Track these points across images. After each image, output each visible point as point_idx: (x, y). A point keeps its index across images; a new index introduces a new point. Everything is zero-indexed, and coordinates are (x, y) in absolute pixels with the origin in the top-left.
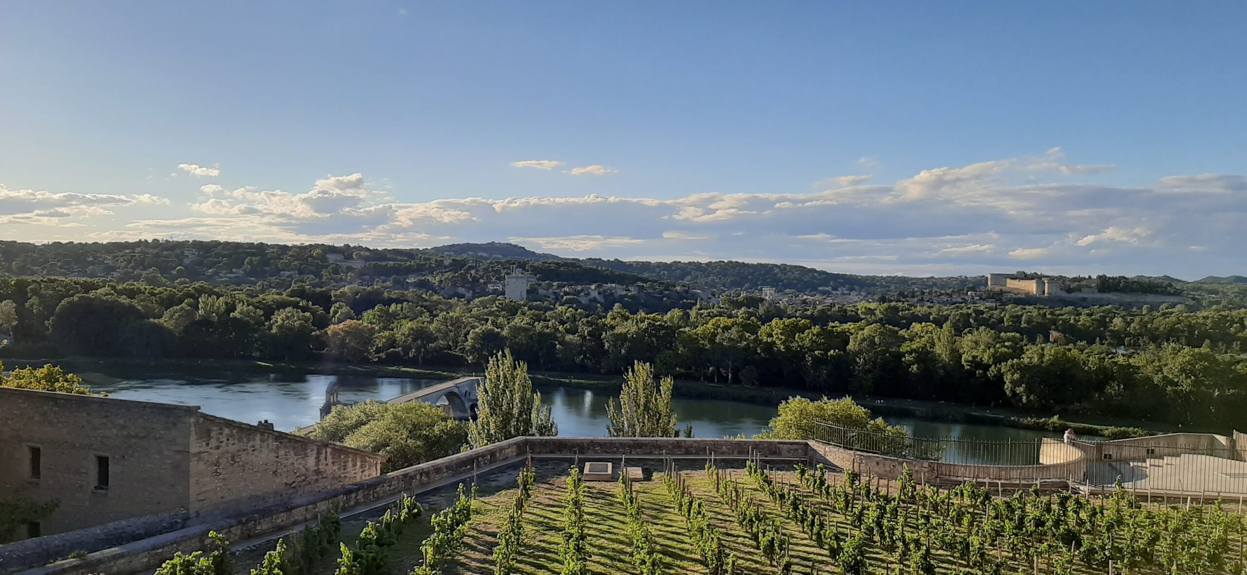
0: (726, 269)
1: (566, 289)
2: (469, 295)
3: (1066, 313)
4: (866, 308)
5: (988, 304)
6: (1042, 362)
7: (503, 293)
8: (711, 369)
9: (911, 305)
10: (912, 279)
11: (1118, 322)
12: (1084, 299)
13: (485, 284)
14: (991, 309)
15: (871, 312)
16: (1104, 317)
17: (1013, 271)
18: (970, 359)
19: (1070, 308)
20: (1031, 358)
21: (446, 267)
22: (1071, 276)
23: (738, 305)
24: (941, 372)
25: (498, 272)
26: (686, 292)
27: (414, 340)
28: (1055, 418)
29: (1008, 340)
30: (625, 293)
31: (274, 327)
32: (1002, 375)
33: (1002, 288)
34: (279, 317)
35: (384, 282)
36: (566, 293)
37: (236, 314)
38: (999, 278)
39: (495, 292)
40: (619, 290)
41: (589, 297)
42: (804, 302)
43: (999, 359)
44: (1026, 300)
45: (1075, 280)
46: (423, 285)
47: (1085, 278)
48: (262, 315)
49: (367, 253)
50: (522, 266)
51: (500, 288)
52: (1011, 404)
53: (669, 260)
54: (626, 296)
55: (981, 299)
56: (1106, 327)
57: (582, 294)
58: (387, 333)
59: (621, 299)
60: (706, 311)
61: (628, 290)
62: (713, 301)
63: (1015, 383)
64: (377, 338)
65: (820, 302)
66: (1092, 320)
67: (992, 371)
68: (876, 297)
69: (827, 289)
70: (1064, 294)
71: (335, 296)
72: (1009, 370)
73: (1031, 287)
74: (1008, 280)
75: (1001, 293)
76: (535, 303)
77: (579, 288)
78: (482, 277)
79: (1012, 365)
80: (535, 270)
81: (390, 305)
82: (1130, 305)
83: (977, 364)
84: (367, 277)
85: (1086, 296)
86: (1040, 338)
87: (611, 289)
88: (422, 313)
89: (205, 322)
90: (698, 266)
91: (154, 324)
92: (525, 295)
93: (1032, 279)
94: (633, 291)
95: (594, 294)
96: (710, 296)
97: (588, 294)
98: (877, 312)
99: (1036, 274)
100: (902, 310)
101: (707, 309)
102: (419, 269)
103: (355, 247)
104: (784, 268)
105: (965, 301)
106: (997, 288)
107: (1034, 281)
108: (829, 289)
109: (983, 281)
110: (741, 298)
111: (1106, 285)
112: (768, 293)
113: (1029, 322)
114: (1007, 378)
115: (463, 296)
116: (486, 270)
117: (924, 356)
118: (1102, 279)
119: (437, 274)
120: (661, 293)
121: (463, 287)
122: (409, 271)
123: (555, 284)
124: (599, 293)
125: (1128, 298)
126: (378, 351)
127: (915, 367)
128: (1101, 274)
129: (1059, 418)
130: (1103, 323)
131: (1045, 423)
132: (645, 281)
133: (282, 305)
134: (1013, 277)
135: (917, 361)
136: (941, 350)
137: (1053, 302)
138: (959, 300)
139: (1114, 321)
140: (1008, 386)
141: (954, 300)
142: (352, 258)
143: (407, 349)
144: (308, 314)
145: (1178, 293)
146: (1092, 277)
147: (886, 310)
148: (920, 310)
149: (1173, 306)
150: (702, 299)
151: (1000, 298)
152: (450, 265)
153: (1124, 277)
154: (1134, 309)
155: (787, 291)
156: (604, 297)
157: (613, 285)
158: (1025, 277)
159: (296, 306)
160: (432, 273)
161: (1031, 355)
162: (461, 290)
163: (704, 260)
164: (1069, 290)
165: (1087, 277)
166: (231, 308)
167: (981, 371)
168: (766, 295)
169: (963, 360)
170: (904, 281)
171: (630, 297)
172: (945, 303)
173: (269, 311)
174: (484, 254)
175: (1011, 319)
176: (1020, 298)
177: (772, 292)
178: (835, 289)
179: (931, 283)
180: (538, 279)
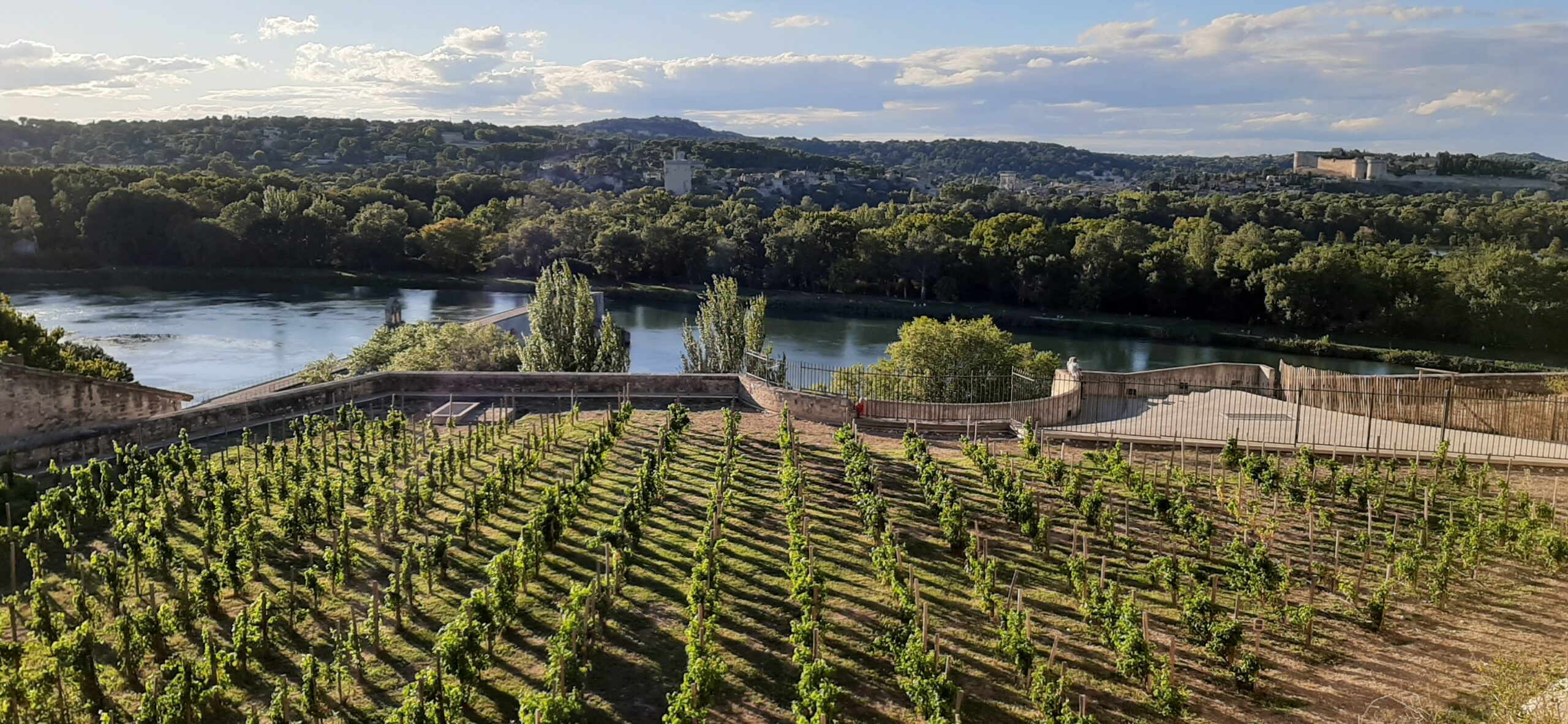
0: (956, 149)
1: (743, 178)
2: (619, 185)
3: (1386, 204)
4: (1125, 198)
5: (1291, 192)
6: (1315, 267)
7: (661, 184)
8: (900, 280)
9: (1186, 195)
10: (1201, 159)
11: (1450, 215)
12: (1418, 184)
13: (640, 171)
14: (1292, 198)
15: (1133, 202)
16: (1436, 208)
17: (1327, 148)
18: (1225, 264)
19: (1392, 196)
20: (1301, 263)
21: (590, 150)
22: (1403, 154)
23: (962, 196)
24: (1189, 280)
25: (656, 156)
26: (898, 180)
27: (529, 244)
28: (1324, 340)
29: (1283, 238)
30: (818, 182)
31: (355, 228)
32: (1263, 285)
33: (1312, 170)
34: (363, 215)
35: (514, 168)
36: (742, 184)
37: (310, 211)
38: (1308, 157)
39: (652, 183)
40: (812, 179)
41: (772, 189)
42: (1053, 191)
43: (1261, 263)
44: (1342, 186)
45: (1407, 159)
46: (562, 173)
47: (1420, 157)
48: (344, 213)
49: (492, 132)
50: (686, 148)
51: (657, 177)
52: (1272, 321)
53: (883, 139)
54: (819, 186)
55: (1283, 185)
56: (1434, 221)
57: (763, 184)
58: (499, 236)
59: (812, 192)
60: (919, 206)
61: (822, 179)
62: (932, 191)
63: (1279, 296)
64: (483, 242)
65: (1070, 189)
66: (1419, 211)
67: (1251, 280)
68: (1147, 185)
69: (1088, 173)
70: (1392, 178)
71: (441, 187)
72: (1272, 279)
73: (1349, 168)
74: (1320, 160)
75: (1310, 177)
76: (701, 197)
77: (759, 176)
78: (635, 163)
79: (1276, 273)
80: (703, 153)
81: (507, 200)
82: (1477, 191)
83: (1233, 270)
84: (492, 163)
85: (1421, 180)
86: (1340, 235)
87: (800, 177)
88: (548, 208)
89: (272, 221)
90: (921, 147)
91: (207, 224)
92: (689, 186)
93: (1352, 158)
94: (829, 179)
95: (778, 184)
96: (929, 185)
97: (771, 184)
98: (1140, 204)
99: (1358, 151)
100: (1175, 201)
101: (922, 202)
102: (558, 152)
103: (477, 124)
104: (1033, 147)
105: (1262, 189)
106: (1305, 171)
107: (1353, 161)
108: (1090, 173)
109: (1287, 162)
110: (967, 188)
111: (1447, 164)
112: (1007, 180)
113: (1334, 215)
114: (1269, 289)
115: (611, 188)
116: (640, 153)
117: (1169, 263)
118: (1444, 157)
119: (580, 159)
120: (865, 181)
121: (611, 175)
122: (544, 154)
123: (728, 171)
124: (785, 183)
125: (1475, 182)
126: (487, 258)
127: (1154, 275)
128: (1443, 151)
129: (1329, 340)
130: (1432, 215)
131: (1311, 346)
132: (845, 166)
133: (369, 199)
134: (1326, 156)
135: (1157, 267)
136: (1194, 255)
137: (1376, 188)
138: (1255, 187)
139: (1445, 212)
140: (1269, 298)
141: (1247, 187)
142: (474, 138)
143: (520, 255)
144: (401, 211)
145: (1542, 176)
146: (1431, 155)
147: (1151, 200)
148: (1197, 201)
149: (1531, 193)
150: (917, 190)
151: (1307, 183)
152: (597, 147)
153: (1472, 156)
154: (1481, 197)
155: (1036, 176)
156: (791, 188)
157: (803, 172)
158: (1343, 155)
159: (387, 200)
160: (573, 157)
161: (1301, 261)
162: (609, 180)
163: (929, 138)
164: (1399, 173)
165: (1424, 156)
166: (305, 204)
167: (1237, 280)
168: (1004, 182)
169: (1215, 266)
170: (1189, 162)
171: (824, 188)
172: (1235, 191)
173: (352, 207)
174: (646, 133)
175: (1313, 211)
176: (1333, 184)
177: (1013, 178)
178: (1099, 174)
179: (1222, 165)
180: (707, 165)
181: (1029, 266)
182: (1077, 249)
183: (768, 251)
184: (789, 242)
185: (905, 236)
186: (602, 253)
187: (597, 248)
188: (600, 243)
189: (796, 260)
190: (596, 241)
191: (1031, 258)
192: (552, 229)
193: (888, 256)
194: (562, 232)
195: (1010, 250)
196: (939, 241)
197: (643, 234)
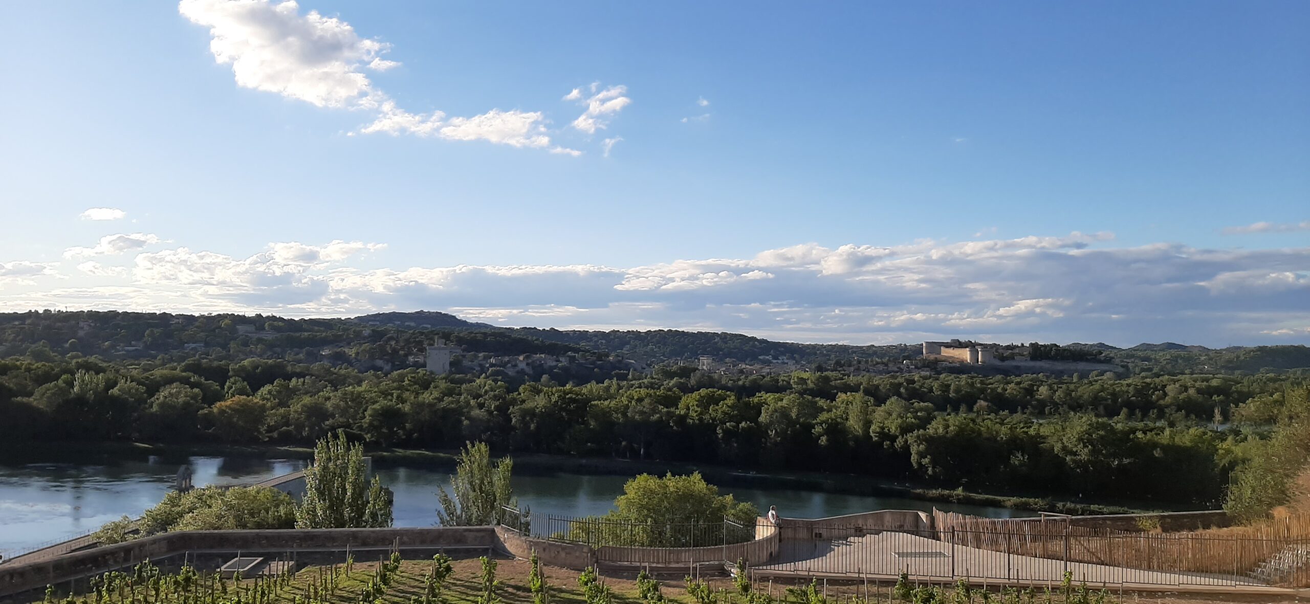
0: (665, 338)
1: (493, 360)
2: (387, 367)
3: (996, 383)
4: (798, 377)
5: (923, 373)
6: (947, 432)
7: (424, 365)
8: (624, 443)
9: (844, 375)
10: (853, 347)
11: (1043, 391)
12: (1018, 367)
13: (406, 355)
14: (925, 378)
15: (803, 381)
16: (1032, 386)
17: (948, 340)
18: (878, 430)
19: (999, 377)
20: (936, 429)
21: (365, 338)
22: (1004, 344)
23: (670, 375)
24: (851, 443)
25: (420, 343)
26: (620, 362)
27: (308, 417)
28: (960, 491)
29: (921, 410)
30: (554, 363)
31: (154, 405)
32: (909, 446)
33: (937, 356)
34: (162, 394)
35: (297, 354)
36: (492, 365)
37: (115, 391)
38: (934, 346)
39: (417, 365)
40: (548, 360)
41: (517, 369)
42: (741, 371)
43: (906, 429)
44: (960, 369)
45: (1008, 348)
46: (339, 358)
47: (1017, 346)
48: (144, 393)
49: (281, 324)
50: (446, 337)
51: (421, 359)
52: (918, 476)
53: (607, 329)
54: (556, 367)
55: (916, 367)
56: (1032, 396)
57: (509, 365)
58: (282, 410)
59: (549, 372)
60: (637, 382)
61: (558, 361)
62: (647, 371)
63: (922, 455)
64: (267, 416)
65: (754, 370)
66: (1020, 388)
67: (899, 442)
68: (813, 366)
69: (767, 357)
70: (997, 363)
71: (233, 370)
72: (915, 441)
73: (966, 355)
74: (942, 348)
75: (936, 361)
76: (458, 376)
77: (506, 359)
78: (402, 348)
79: (918, 437)
80: (460, 341)
81: (290, 380)
82: (1061, 373)
83: (885, 435)
84: (278, 350)
85: (1019, 364)
86: (963, 408)
87: (540, 360)
88: (326, 387)
89: (80, 400)
90: (636, 335)
91: (22, 402)
92: (447, 367)
93: (967, 347)
94: (564, 362)
95: (522, 366)
96: (644, 366)
97: (516, 365)
98: (809, 382)
99: (971, 342)
100: (836, 380)
101: (639, 379)
102: (335, 341)
103: (268, 317)
104: (724, 337)
105: (901, 370)
106: (932, 357)
107: (968, 349)
108: (769, 358)
109: (918, 350)
110: (675, 368)
111: (1039, 352)
112: (705, 363)
113: (958, 391)
114: (914, 449)
115: (380, 369)
116: (407, 341)
117: (836, 429)
118: (1034, 346)
119: (355, 345)
120: (593, 363)
121: (381, 359)
122: (325, 342)
123: (481, 355)
124: (528, 364)
125: (1059, 366)
126: (270, 429)
127: (823, 440)
128: (1033, 342)
129: (964, 490)
130: (1030, 391)
131: (950, 496)
132: (577, 351)
133: (169, 381)
134: (947, 345)
135: (827, 432)
136: (854, 424)
137: (986, 371)
138: (896, 369)
139: (1040, 389)
140: (914, 458)
141: (890, 369)
142: (264, 329)
143: (300, 427)
144: (196, 390)
145: (1108, 360)
146: (1025, 345)
147: (818, 379)
148: (852, 380)
149: (1102, 374)
150: (635, 370)
151: (935, 366)
152: (370, 336)
153: (1055, 345)
154: (1065, 377)
155: (727, 360)
156: (533, 368)
157: (543, 356)
158: (960, 345)
159: (185, 381)
160: (349, 344)
161: (936, 427)
162: (379, 363)
163: (643, 329)
164: (1003, 359)
165: (1020, 345)
166: (111, 384)
167: (888, 442)
168: (703, 365)
169: (871, 431)
170: (844, 349)
171: (560, 369)
172: (880, 373)
173: (153, 388)
174: (413, 324)
175: (940, 388)
176: (954, 367)
177: (710, 361)
178: (776, 358)
179: (871, 352)
180: (464, 350)
181: (726, 432)
182: (763, 418)
183: (514, 420)
184: (531, 413)
185: (627, 407)
186: (371, 424)
187: (368, 419)
188: (370, 416)
189: (537, 428)
190: (366, 414)
191: (728, 424)
192: (329, 405)
193: (613, 424)
194: (337, 406)
195: (711, 418)
196: (654, 411)
197: (407, 408)
